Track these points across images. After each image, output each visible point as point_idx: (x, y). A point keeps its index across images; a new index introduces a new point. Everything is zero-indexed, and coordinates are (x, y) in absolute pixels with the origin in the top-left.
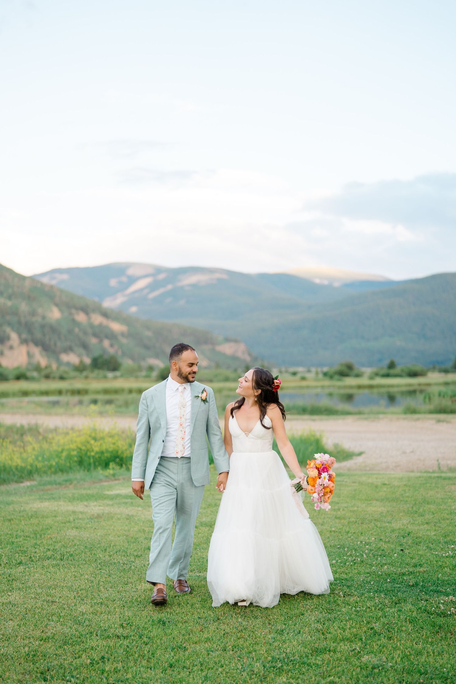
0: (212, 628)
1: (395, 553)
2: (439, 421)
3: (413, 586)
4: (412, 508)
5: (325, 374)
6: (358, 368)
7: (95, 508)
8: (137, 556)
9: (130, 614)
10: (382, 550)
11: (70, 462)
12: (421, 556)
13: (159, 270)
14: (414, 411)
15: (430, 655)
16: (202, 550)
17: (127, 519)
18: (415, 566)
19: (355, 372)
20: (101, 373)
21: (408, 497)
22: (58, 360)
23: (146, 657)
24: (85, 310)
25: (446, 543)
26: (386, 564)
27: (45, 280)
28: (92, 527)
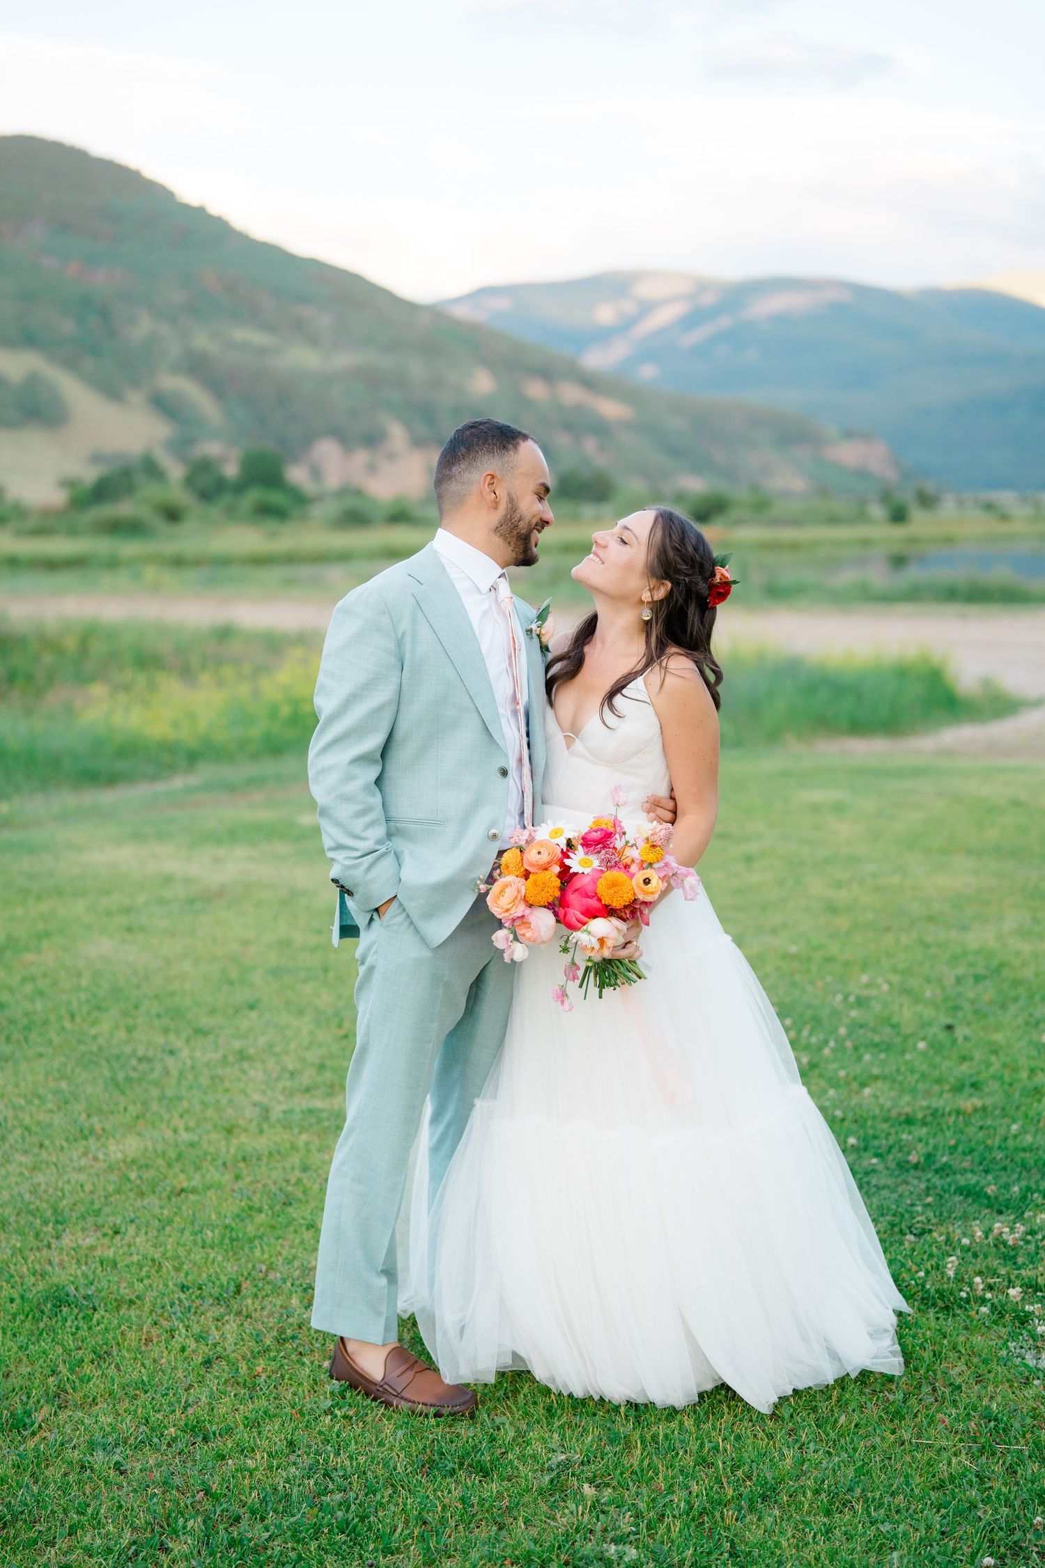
1: (924, 1039)
12: (996, 1049)
13: (702, 285)
18: (957, 1089)
24: (546, 373)
27: (462, 312)
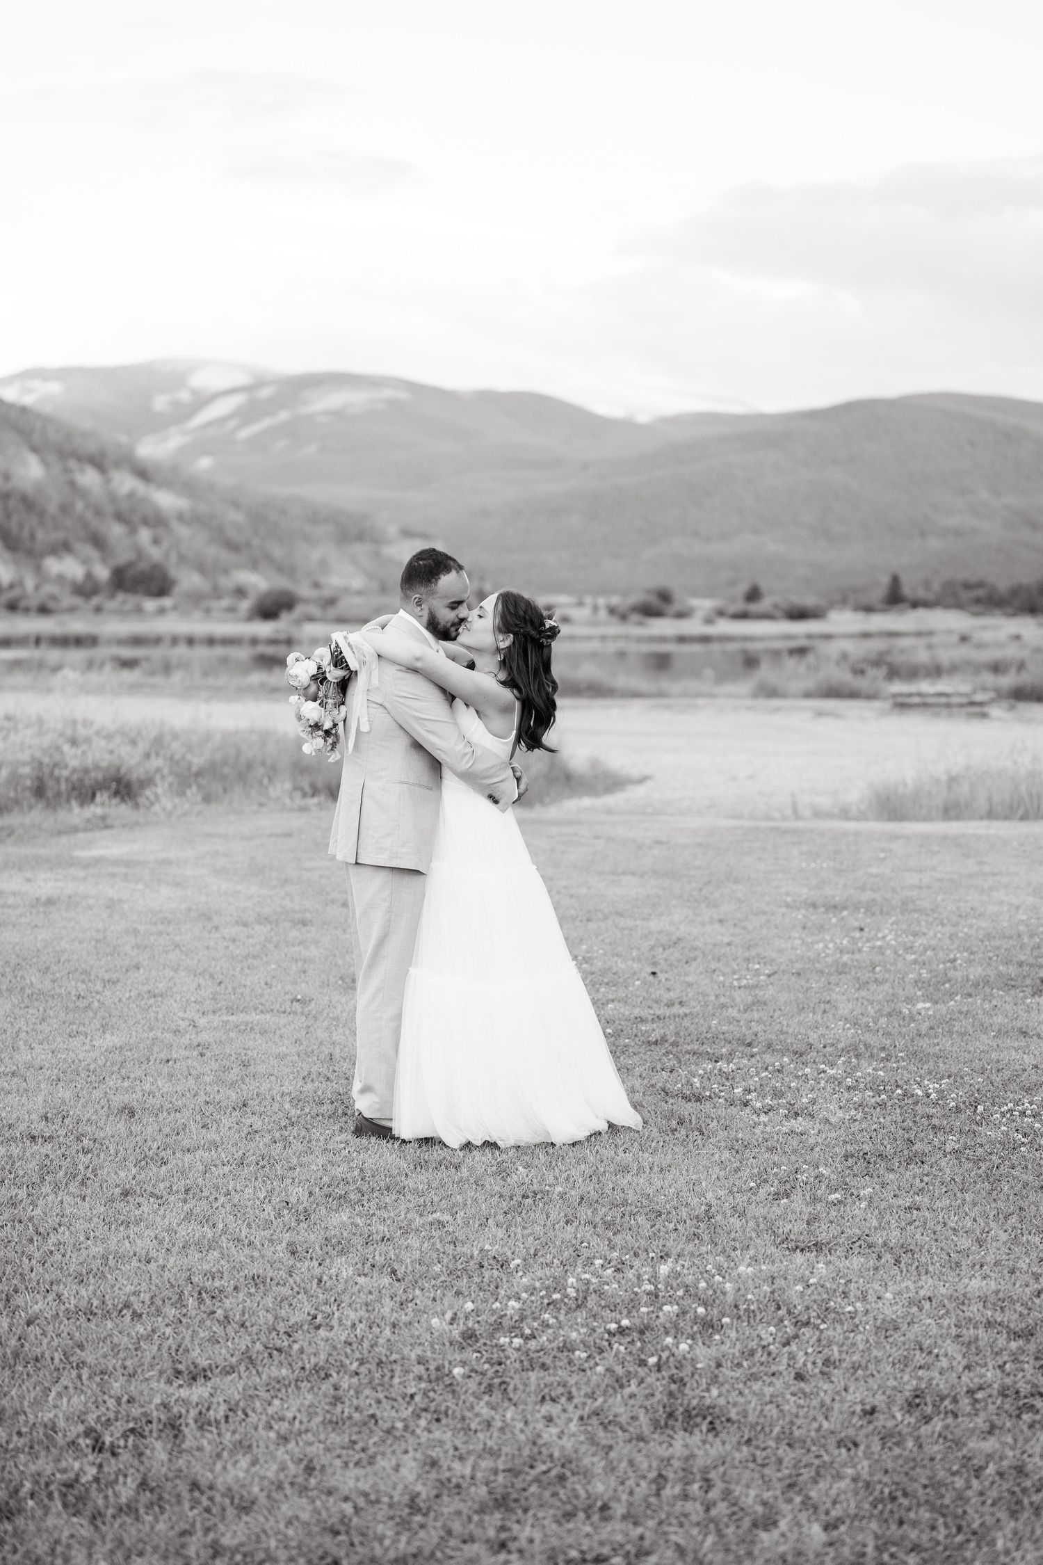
0: (226, 1122)
1: (638, 980)
2: (820, 714)
3: (656, 1043)
4: (700, 890)
5: (612, 611)
6: (684, 599)
7: (46, 884)
8: (109, 981)
9: (68, 1095)
10: (615, 974)
11: (15, 790)
12: (689, 985)
13: (262, 379)
14: (771, 692)
15: (644, 1172)
16: (247, 971)
17: (108, 907)
18: (670, 1004)
19: (676, 607)
20: (131, 600)
21: (698, 868)
22: (38, 569)
23: (80, 1178)
24: (98, 462)
25: (747, 960)
26: (613, 1001)
27: (10, 395)
28: (29, 924)
